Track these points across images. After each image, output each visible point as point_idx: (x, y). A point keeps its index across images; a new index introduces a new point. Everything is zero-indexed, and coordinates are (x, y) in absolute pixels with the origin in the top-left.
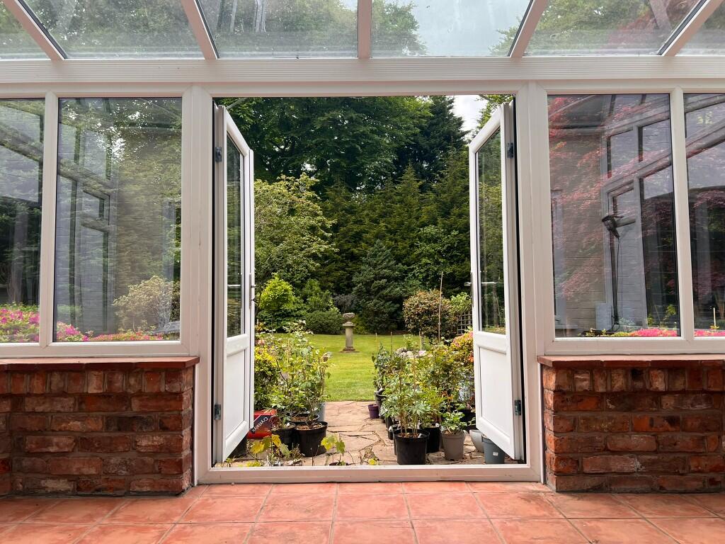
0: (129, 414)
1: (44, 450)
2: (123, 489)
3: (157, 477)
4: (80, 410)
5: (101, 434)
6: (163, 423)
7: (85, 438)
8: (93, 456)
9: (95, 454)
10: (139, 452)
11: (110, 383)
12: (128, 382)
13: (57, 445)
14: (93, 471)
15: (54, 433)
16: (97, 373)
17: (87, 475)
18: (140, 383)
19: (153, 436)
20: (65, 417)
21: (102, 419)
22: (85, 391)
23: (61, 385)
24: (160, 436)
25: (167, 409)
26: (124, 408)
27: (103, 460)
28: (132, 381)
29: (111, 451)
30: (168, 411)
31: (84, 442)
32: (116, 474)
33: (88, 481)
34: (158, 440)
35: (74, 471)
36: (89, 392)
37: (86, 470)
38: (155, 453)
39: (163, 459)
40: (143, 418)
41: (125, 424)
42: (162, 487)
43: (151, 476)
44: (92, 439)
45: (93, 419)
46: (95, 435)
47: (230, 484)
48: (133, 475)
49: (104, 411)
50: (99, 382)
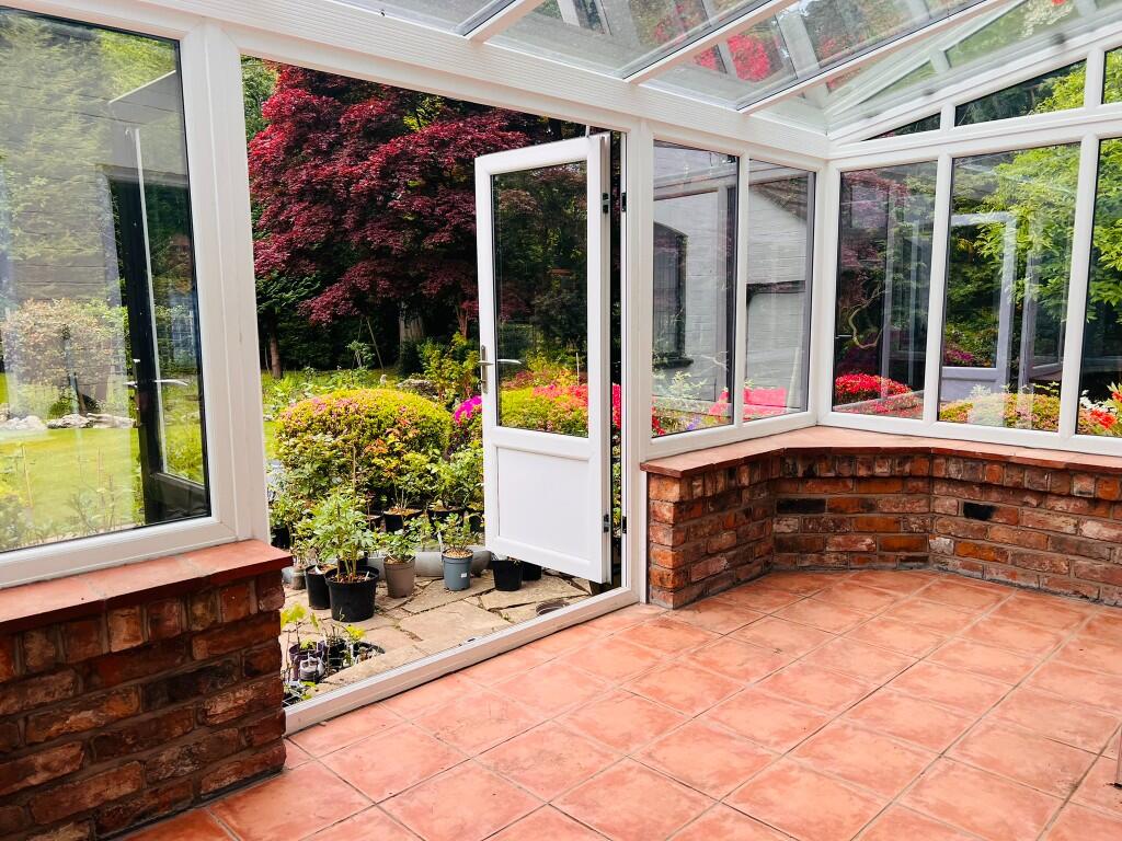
0: (189, 667)
1: (17, 787)
2: (189, 797)
3: (246, 755)
4: (88, 688)
5: (136, 719)
6: (251, 664)
7: (106, 737)
8: (123, 764)
9: (128, 757)
10: (213, 726)
11: (156, 623)
12: (193, 614)
13: (46, 767)
14: (127, 789)
15: (36, 748)
16: (126, 612)
17: (116, 800)
18: (213, 610)
19: (234, 693)
20: (58, 712)
21: (136, 692)
22: (105, 651)
23: (51, 653)
24: (247, 688)
25: (256, 641)
26: (178, 661)
27: (145, 763)
28: (199, 610)
29: (160, 742)
30: (256, 644)
31: (103, 745)
32: (173, 777)
33: (118, 809)
34: (244, 695)
35: (89, 802)
36: (114, 650)
37: (112, 793)
38: (240, 719)
39: (255, 723)
40: (215, 667)
41: (185, 688)
42: (256, 767)
43: (235, 758)
44: (120, 733)
45: (118, 697)
46: (122, 724)
47: (318, 724)
48: (204, 768)
49: (140, 677)
50: (133, 627)
